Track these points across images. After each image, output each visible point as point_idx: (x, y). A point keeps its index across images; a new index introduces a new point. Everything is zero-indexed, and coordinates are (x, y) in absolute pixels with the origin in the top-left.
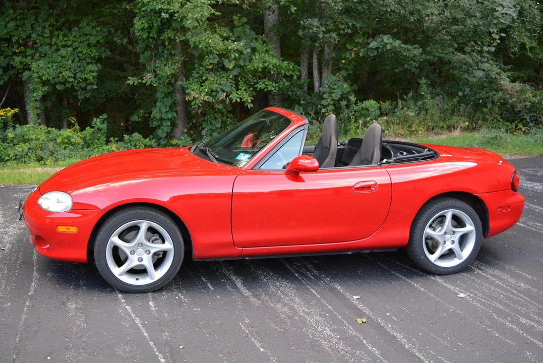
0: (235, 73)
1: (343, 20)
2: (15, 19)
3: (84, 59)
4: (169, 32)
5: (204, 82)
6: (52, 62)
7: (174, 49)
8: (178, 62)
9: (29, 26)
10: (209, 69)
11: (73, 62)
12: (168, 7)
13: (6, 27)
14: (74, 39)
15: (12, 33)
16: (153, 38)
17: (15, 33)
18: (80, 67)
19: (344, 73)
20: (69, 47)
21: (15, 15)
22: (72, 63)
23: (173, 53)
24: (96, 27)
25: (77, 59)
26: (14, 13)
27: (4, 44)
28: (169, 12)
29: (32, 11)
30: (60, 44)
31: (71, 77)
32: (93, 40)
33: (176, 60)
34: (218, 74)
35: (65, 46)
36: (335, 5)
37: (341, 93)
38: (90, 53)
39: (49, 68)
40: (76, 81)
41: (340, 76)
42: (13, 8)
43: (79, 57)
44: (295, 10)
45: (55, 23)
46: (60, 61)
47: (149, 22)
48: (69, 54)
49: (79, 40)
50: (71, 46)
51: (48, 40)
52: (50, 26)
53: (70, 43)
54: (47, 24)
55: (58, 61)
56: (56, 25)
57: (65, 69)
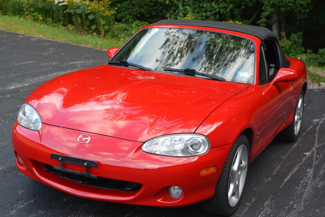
40: (295, 6)
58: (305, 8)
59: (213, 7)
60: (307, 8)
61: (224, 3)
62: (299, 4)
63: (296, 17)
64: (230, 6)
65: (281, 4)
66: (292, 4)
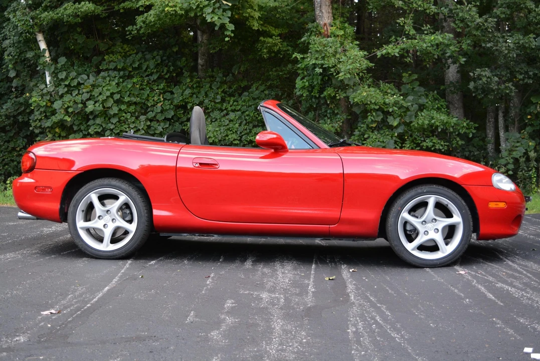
0: (400, 130)
1: (522, 69)
2: (192, 88)
3: (251, 123)
4: (329, 89)
5: (365, 139)
6: (220, 126)
7: (338, 108)
8: (340, 121)
9: (203, 93)
10: (372, 127)
11: (240, 125)
12: (323, 62)
13: (182, 95)
14: (243, 104)
15: (187, 100)
16: (315, 97)
17: (190, 100)
18: (246, 130)
19: (529, 129)
20: (238, 111)
21: (192, 84)
22: (239, 126)
23: (336, 112)
24: (264, 90)
25: (244, 122)
26: (191, 82)
27: (180, 111)
28: (324, 66)
29: (208, 80)
30: (230, 109)
31: (237, 140)
33: (339, 118)
34: (382, 132)
35: (233, 111)
36: (509, 53)
37: (525, 151)
38: (257, 116)
39: (217, 131)
40: (242, 144)
41: (525, 133)
42: (191, 77)
43: (246, 120)
44: (464, 61)
46: (228, 125)
47: (311, 81)
48: (237, 117)
49: (248, 104)
50: (239, 110)
51: (219, 106)
52: (223, 92)
53: (239, 107)
54: (220, 90)
55: (226, 124)
56: (228, 91)
57: (232, 132)
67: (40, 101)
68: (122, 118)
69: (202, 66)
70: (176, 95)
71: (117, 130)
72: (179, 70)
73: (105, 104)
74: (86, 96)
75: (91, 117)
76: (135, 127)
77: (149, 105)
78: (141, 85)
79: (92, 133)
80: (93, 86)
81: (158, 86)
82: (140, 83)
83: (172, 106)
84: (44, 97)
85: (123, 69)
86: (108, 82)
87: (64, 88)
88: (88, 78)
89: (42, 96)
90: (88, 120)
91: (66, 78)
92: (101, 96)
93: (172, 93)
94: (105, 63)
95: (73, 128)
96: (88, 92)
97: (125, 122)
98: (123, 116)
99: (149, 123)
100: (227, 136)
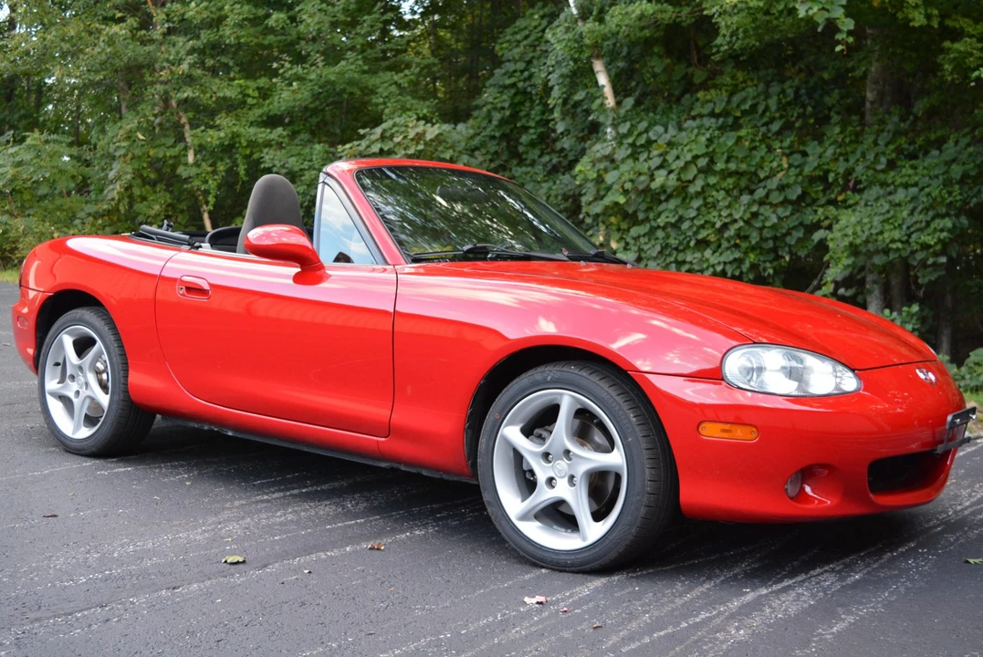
2: (841, 143)
3: (934, 208)
6: (875, 214)
9: (859, 152)
11: (912, 213)
13: (820, 157)
14: (925, 172)
15: (826, 167)
17: (832, 166)
18: (921, 222)
20: (913, 186)
21: (841, 136)
22: (909, 215)
25: (920, 208)
26: (841, 132)
27: (818, 186)
29: (875, 128)
30: (899, 181)
31: (899, 241)
32: (957, 171)
35: (906, 186)
38: (946, 196)
39: (864, 224)
40: (909, 250)
42: (844, 125)
43: (925, 203)
45: (906, 146)
46: (888, 212)
48: (909, 199)
49: (932, 173)
50: (916, 185)
51: (881, 176)
52: (895, 150)
53: (916, 178)
54: (892, 147)
55: (884, 211)
56: (907, 149)
57: (892, 227)
58: (936, 255)
59: (707, 260)
60: (943, 253)
61: (733, 249)
62: (917, 243)
63: (917, 277)
64: (749, 257)
65: (871, 247)
66: (900, 245)
67: (589, 170)
68: (710, 200)
69: (872, 103)
70: (811, 158)
71: (700, 220)
72: (826, 112)
73: (682, 176)
74: (657, 161)
75: (663, 198)
76: (730, 215)
77: (762, 175)
78: (753, 141)
79: (662, 225)
80: (670, 144)
81: (782, 142)
82: (750, 137)
83: (800, 178)
84: (597, 165)
85: (725, 113)
86: (693, 138)
87: (627, 149)
88: (666, 131)
89: (594, 163)
90: (660, 202)
91: (630, 133)
92: (677, 162)
93: (805, 154)
94: (698, 104)
95: (637, 217)
96: (660, 155)
97: (714, 206)
98: (713, 196)
99: (755, 208)
100: (881, 233)
